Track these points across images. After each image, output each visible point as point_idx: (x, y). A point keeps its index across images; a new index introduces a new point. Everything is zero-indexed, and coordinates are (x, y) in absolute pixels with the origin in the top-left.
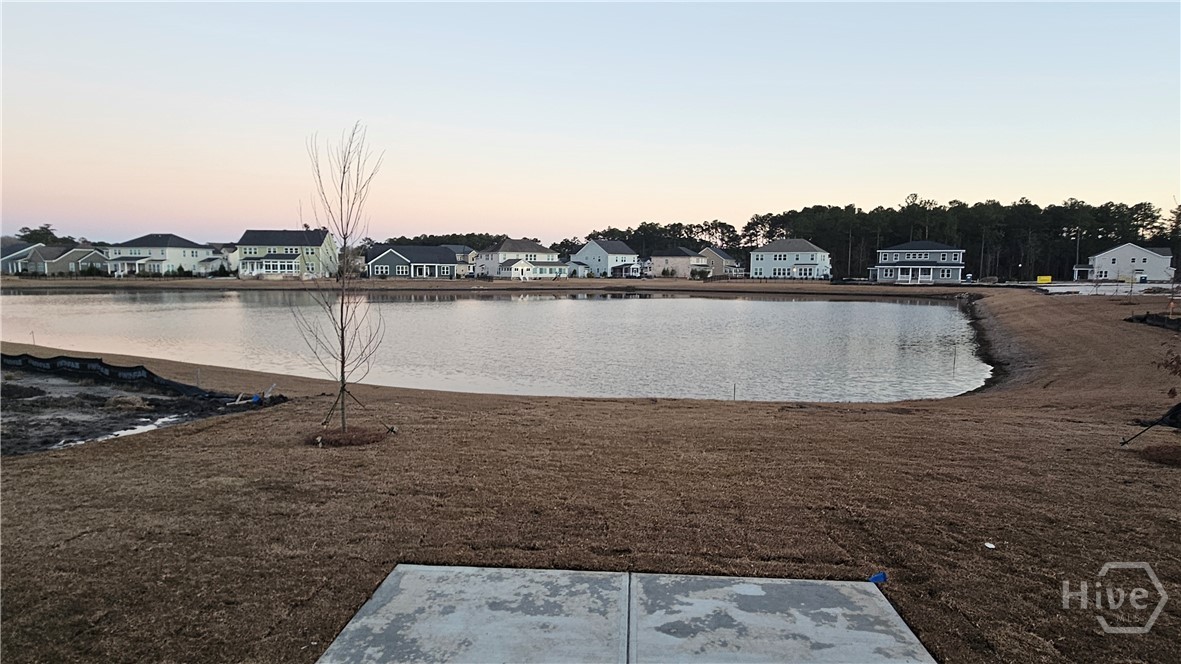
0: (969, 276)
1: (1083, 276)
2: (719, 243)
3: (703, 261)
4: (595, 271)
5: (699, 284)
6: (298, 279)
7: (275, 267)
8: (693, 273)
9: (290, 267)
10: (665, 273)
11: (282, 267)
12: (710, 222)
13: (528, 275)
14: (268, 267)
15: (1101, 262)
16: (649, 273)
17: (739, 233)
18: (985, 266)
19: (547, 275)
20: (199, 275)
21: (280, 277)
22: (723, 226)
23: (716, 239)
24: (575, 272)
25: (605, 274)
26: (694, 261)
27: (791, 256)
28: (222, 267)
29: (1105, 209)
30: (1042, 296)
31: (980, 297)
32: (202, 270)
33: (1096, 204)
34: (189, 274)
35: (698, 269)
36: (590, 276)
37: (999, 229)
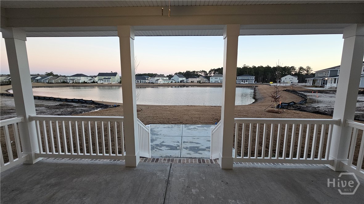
0: (256, 82)
1: (279, 82)
2: (203, 75)
3: (200, 79)
4: (176, 81)
5: (199, 84)
6: (111, 83)
7: (106, 81)
8: (198, 82)
9: (109, 81)
10: (191, 82)
11: (107, 81)
12: (201, 70)
13: (162, 82)
14: (104, 81)
15: (283, 79)
16: (188, 82)
17: (208, 73)
18: (260, 80)
19: (166, 82)
20: (88, 83)
21: (107, 83)
22: (204, 71)
23: (203, 74)
24: (172, 82)
25: (179, 82)
26: (198, 79)
27: (218, 78)
28: (94, 81)
29: (285, 68)
30: (269, 86)
31: (257, 86)
32: (89, 82)
33: (283, 66)
34: (86, 83)
35: (199, 81)
36: (175, 82)
37: (263, 72)
